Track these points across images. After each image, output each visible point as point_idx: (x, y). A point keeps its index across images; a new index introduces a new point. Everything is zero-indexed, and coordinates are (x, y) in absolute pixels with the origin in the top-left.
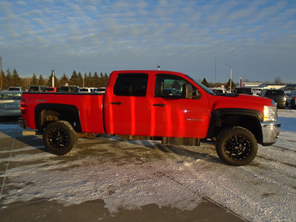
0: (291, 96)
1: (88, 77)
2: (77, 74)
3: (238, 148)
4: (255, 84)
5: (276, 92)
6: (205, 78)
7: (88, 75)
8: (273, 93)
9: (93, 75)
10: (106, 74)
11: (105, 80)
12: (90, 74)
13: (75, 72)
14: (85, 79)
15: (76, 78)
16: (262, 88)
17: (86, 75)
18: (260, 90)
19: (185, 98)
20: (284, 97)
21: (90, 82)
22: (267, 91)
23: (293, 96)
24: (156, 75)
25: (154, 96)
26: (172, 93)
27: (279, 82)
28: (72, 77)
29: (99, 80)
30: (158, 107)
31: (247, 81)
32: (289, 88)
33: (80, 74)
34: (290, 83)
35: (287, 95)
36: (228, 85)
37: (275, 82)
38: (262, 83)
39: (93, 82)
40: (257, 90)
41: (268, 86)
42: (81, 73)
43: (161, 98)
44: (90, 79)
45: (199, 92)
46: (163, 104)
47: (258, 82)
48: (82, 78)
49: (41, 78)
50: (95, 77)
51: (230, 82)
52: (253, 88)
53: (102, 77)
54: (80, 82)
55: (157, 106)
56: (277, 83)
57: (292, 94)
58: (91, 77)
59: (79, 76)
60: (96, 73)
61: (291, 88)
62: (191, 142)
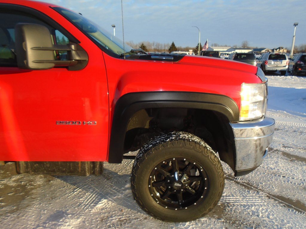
0: (261, 60)
3: (180, 185)
4: (223, 49)
5: (245, 56)
6: (173, 42)
8: (243, 56)
16: (230, 53)
18: (228, 54)
20: (254, 61)
22: (236, 54)
23: (264, 60)
27: (246, 46)
31: (216, 45)
32: (256, 52)
34: (257, 47)
35: (257, 59)
36: (197, 50)
37: (242, 47)
38: (230, 48)
40: (225, 54)
41: (236, 50)
47: (226, 46)
51: (199, 47)
52: (221, 53)
56: (244, 47)
57: (263, 58)
61: (257, 52)
62: (80, 168)
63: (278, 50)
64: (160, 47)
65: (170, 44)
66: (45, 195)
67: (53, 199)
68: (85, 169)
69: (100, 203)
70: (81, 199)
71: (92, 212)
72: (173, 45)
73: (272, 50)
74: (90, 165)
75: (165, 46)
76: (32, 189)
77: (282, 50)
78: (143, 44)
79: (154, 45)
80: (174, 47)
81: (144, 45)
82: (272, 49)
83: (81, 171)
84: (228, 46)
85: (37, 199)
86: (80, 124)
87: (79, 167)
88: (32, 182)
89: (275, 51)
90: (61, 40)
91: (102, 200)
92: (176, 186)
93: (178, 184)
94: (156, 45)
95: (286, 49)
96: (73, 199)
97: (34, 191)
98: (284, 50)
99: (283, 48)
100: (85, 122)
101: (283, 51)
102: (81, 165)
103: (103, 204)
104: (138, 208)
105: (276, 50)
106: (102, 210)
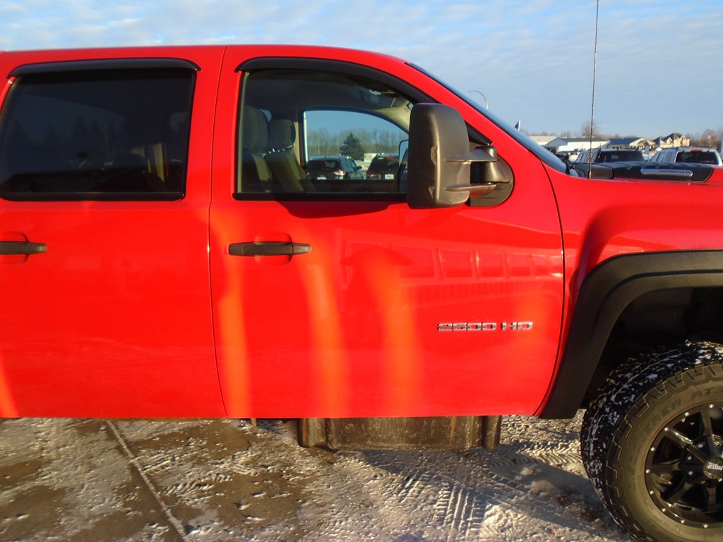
4: (539, 141)
19: (429, 203)
22: (599, 154)
24: (241, 68)
25: (236, 196)
26: (342, 169)
30: (257, 258)
34: (617, 136)
37: (584, 135)
38: (554, 138)
41: (569, 143)
43: (275, 203)
45: (500, 159)
46: (290, 243)
47: (545, 134)
55: (252, 254)
56: (589, 136)
61: (618, 146)
62: (452, 432)
63: (669, 140)
64: (390, 140)
66: (343, 496)
67: (368, 507)
68: (466, 433)
69: (487, 513)
70: (435, 506)
71: (481, 535)
73: (655, 141)
74: (474, 423)
76: (303, 483)
77: (680, 140)
78: (351, 136)
79: (376, 136)
81: (354, 137)
82: (655, 138)
83: (456, 438)
84: (549, 133)
85: (328, 506)
86: (494, 329)
87: (450, 429)
88: (290, 466)
89: (661, 142)
91: (488, 506)
92: (710, 471)
93: (716, 465)
95: (687, 138)
96: (416, 506)
97: (309, 488)
98: (684, 141)
99: (680, 137)
100: (504, 324)
101: (681, 143)
102: (457, 425)
103: (497, 516)
104: (584, 524)
105: (665, 140)
106: (502, 531)
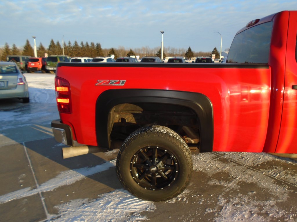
1: (68, 46)
2: (55, 43)
7: (67, 44)
9: (73, 44)
10: (87, 44)
11: (87, 49)
12: (70, 43)
13: (52, 42)
14: (65, 48)
15: (55, 47)
17: (65, 45)
21: (70, 52)
28: (50, 46)
29: (79, 50)
33: (58, 44)
39: (74, 52)
42: (60, 43)
44: (70, 49)
48: (61, 47)
49: (15, 48)
50: (75, 46)
53: (83, 47)
54: (59, 52)
58: (71, 46)
59: (58, 46)
60: (76, 42)
64: (175, 52)
65: (187, 49)
72: (190, 49)
75: (180, 51)
79: (169, 50)
80: (191, 52)
90: (85, 45)
94: (171, 50)
